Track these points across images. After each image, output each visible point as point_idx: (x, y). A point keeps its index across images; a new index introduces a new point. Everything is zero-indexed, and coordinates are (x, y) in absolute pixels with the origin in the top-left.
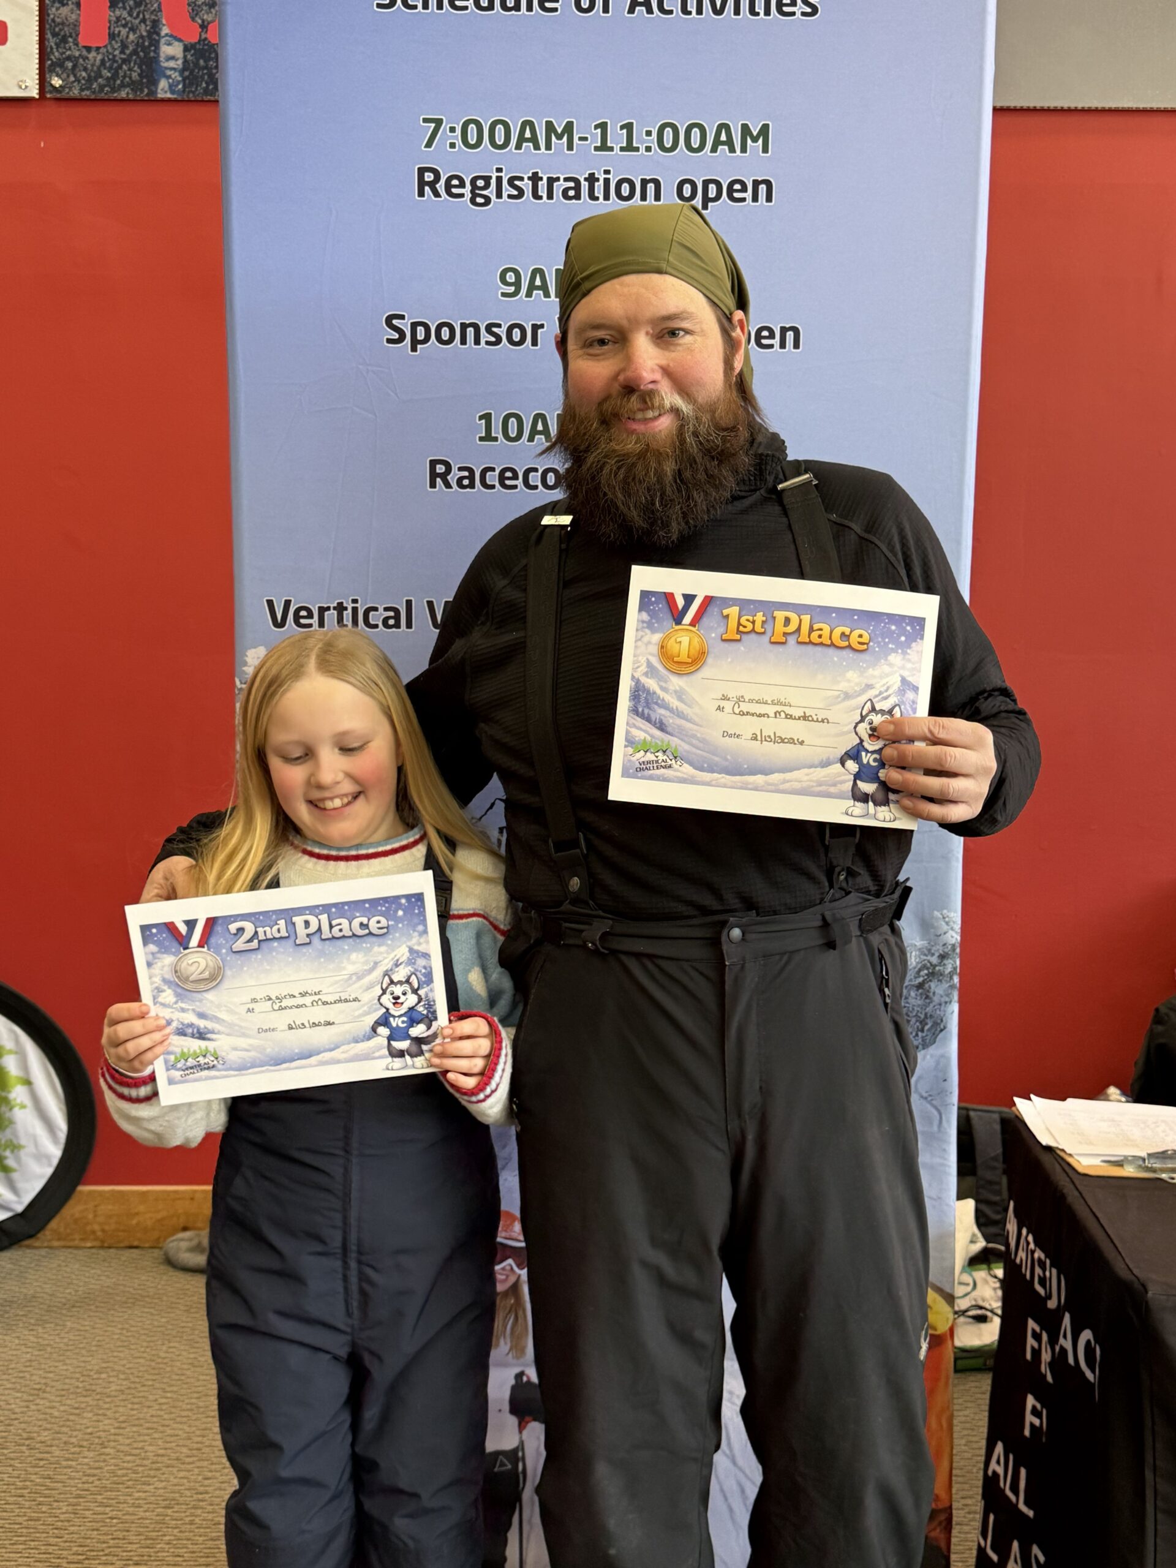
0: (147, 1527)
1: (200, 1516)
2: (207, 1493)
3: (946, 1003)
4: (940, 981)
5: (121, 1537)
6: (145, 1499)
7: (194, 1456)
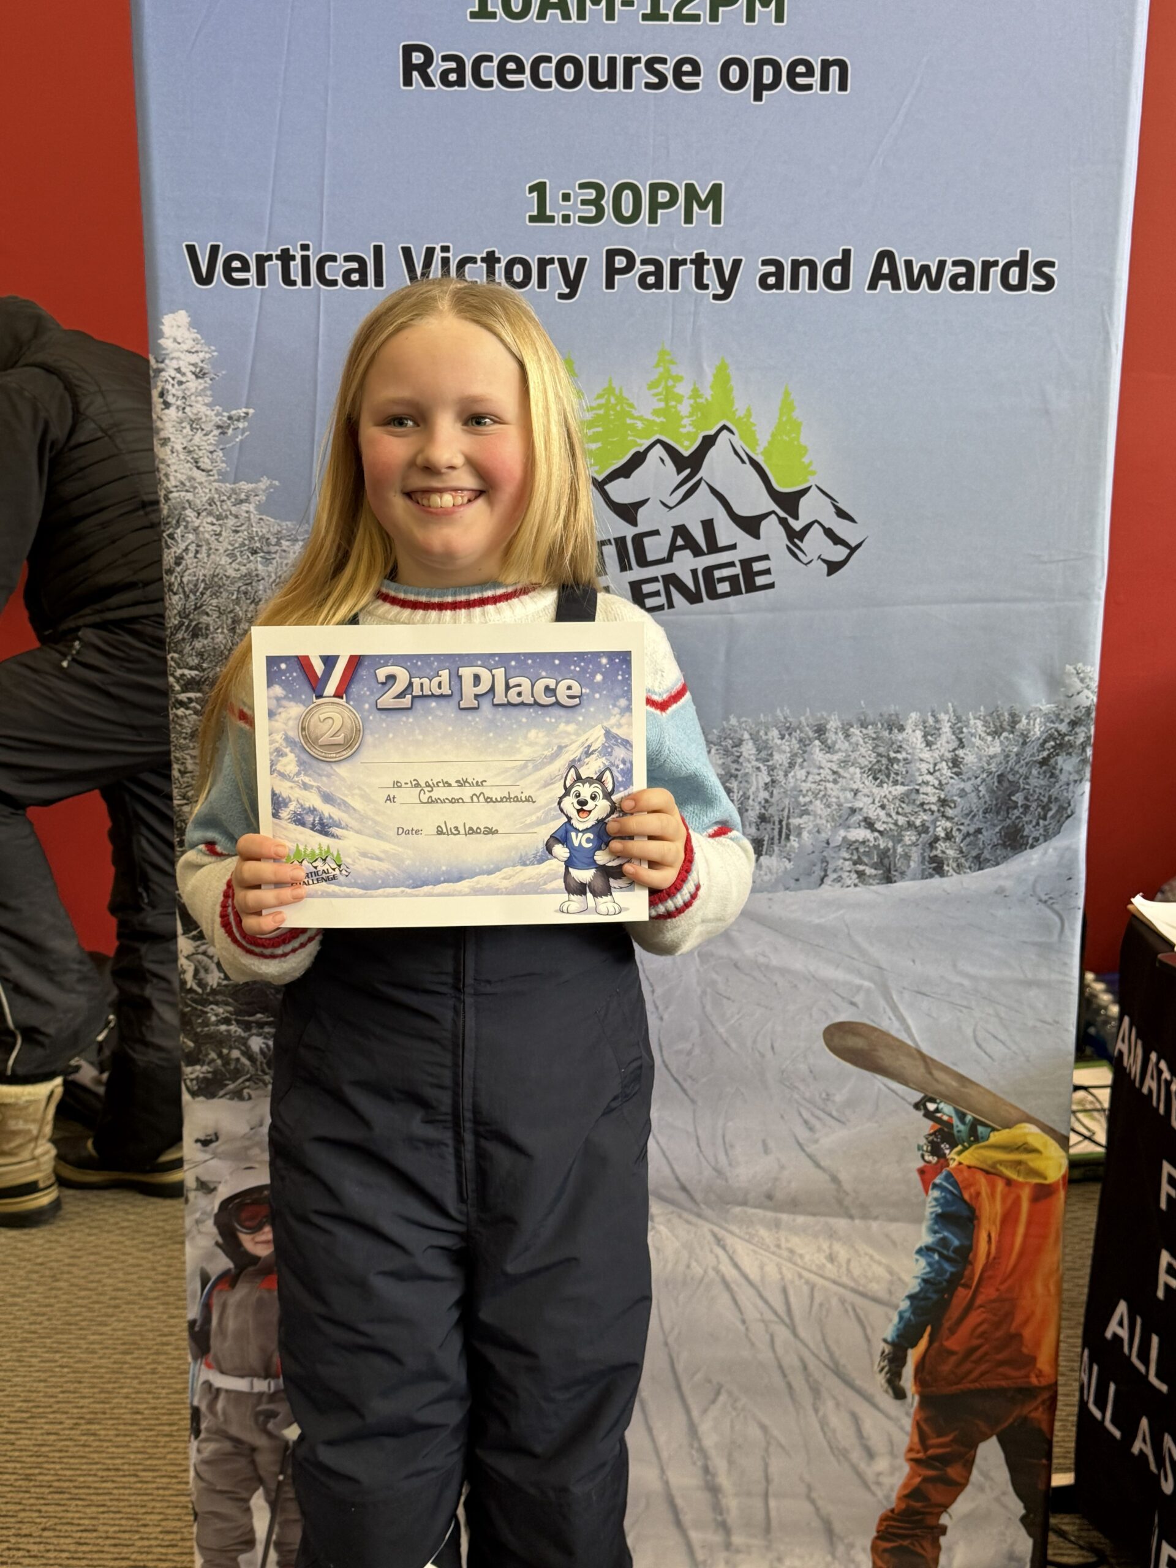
0: (102, 1377)
1: (162, 1363)
2: (171, 1334)
3: (1075, 781)
4: (1070, 754)
5: (72, 1389)
6: (100, 1343)
7: (158, 1290)
